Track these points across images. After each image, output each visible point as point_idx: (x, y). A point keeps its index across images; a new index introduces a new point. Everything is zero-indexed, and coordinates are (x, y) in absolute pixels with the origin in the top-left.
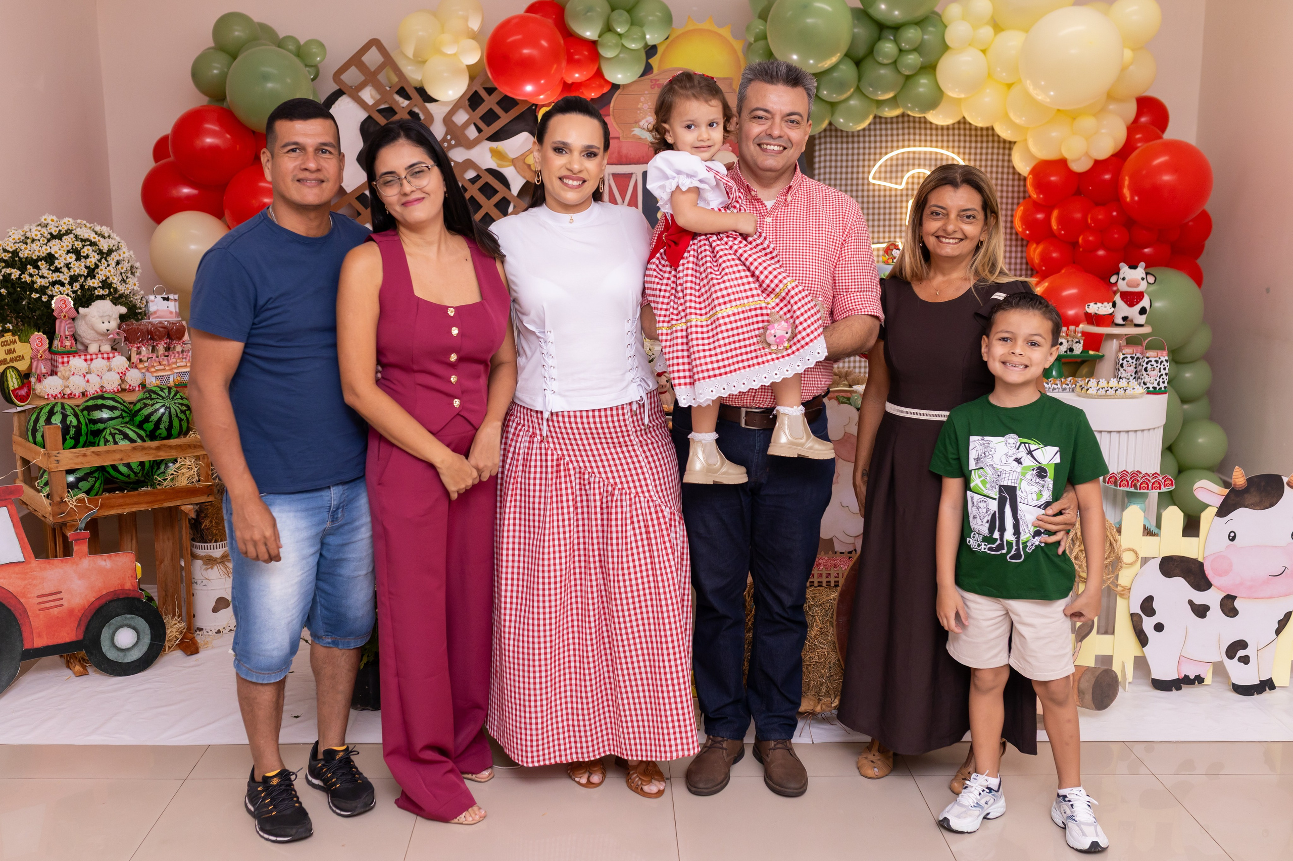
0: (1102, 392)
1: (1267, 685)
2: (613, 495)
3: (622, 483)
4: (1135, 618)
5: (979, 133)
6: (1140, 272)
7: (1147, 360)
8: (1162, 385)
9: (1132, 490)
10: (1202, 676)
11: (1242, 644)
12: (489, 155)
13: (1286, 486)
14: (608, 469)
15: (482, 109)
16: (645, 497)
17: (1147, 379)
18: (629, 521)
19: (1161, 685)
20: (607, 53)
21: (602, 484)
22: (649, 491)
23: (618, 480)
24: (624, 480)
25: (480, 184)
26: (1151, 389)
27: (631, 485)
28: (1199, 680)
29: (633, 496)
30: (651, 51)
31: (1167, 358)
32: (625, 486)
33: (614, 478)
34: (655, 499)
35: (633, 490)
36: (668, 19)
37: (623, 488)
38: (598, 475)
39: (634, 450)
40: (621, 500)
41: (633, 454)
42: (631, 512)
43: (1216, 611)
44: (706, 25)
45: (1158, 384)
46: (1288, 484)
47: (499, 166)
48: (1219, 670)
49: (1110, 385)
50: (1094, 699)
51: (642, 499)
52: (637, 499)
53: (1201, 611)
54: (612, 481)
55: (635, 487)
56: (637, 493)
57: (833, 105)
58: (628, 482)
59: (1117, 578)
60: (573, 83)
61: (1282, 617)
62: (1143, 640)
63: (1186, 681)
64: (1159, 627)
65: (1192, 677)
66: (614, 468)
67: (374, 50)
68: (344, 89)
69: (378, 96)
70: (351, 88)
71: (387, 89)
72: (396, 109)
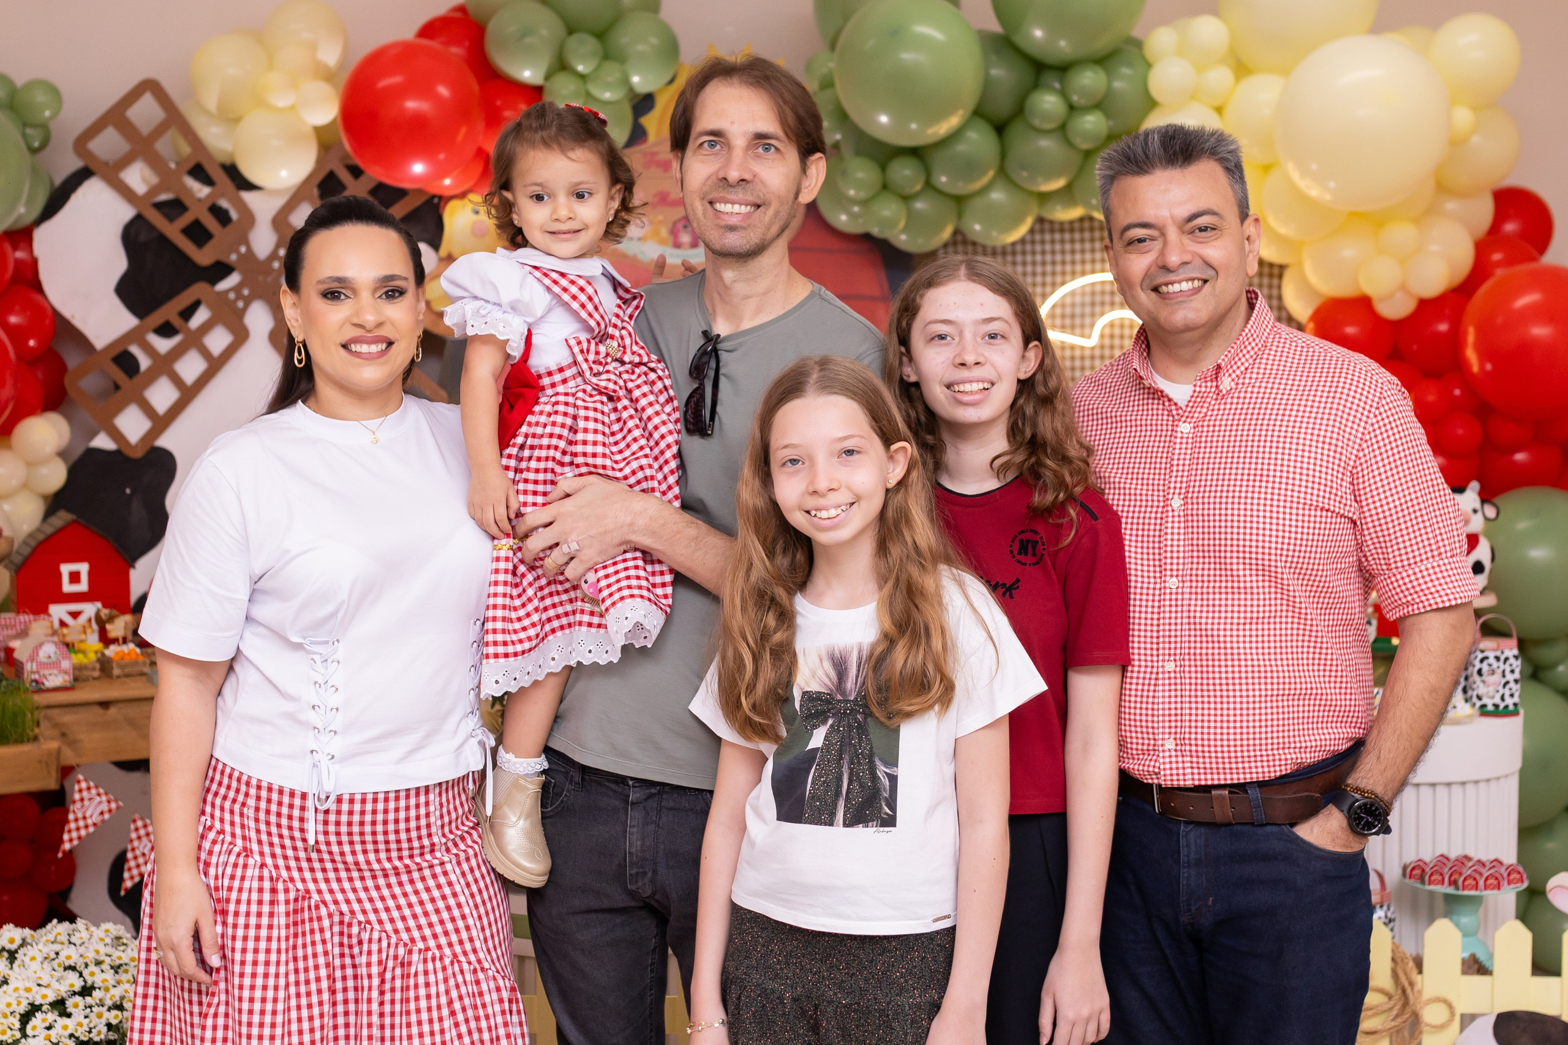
2: (410, 964)
3: (424, 939)
7: (1480, 656)
8: (1510, 701)
14: (395, 914)
16: (469, 963)
18: (445, 1012)
21: (384, 943)
22: (475, 951)
23: (416, 934)
24: (427, 932)
26: (1490, 708)
27: (443, 940)
29: (447, 961)
32: (432, 943)
33: (408, 930)
34: (486, 965)
35: (447, 951)
36: (671, 47)
37: (428, 949)
38: (377, 926)
39: (445, 873)
40: (426, 973)
41: (442, 880)
42: (447, 992)
45: (1503, 699)
51: (465, 966)
52: (456, 967)
54: (405, 936)
55: (450, 945)
56: (455, 955)
58: (435, 936)
66: (407, 912)
67: (148, 100)
68: (93, 167)
69: (154, 180)
70: (106, 164)
71: (173, 166)
72: (187, 202)
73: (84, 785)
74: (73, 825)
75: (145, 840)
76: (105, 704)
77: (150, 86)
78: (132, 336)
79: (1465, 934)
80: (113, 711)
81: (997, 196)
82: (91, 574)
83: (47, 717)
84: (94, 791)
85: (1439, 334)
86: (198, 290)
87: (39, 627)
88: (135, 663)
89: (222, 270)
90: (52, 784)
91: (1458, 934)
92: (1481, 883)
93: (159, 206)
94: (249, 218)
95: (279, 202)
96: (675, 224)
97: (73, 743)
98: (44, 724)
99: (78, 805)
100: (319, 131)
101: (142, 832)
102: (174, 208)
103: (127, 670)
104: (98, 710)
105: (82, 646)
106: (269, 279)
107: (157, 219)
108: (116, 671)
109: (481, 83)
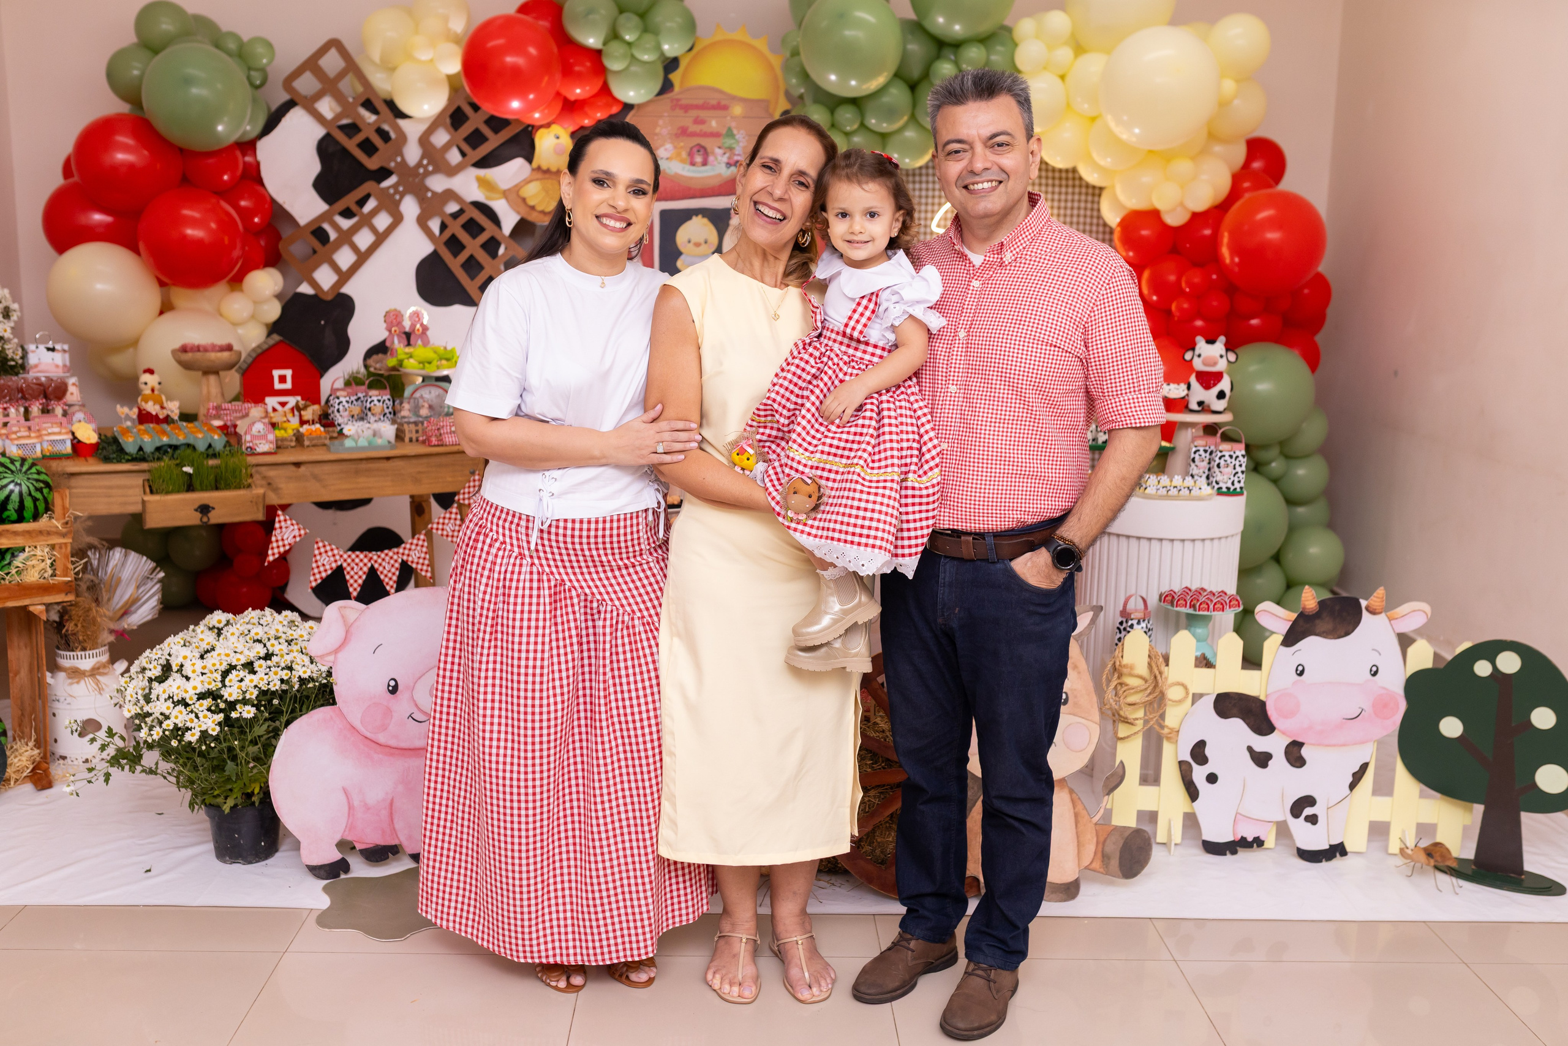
0: (1163, 492)
1: (1337, 850)
4: (1184, 767)
5: (1057, 175)
6: (1219, 347)
7: (1219, 454)
8: (1237, 485)
9: (1191, 611)
10: (1262, 838)
11: (1309, 801)
12: (474, 185)
13: (1364, 612)
15: (467, 129)
17: (1219, 477)
19: (1213, 848)
20: (613, 64)
25: (463, 219)
26: (1224, 490)
28: (1258, 842)
30: (671, 64)
31: (1243, 452)
36: (690, 25)
43: (1279, 760)
44: (738, 36)
45: (1233, 484)
46: (1367, 609)
47: (488, 198)
48: (1282, 830)
49: (1174, 484)
50: (1121, 865)
53: (1262, 760)
57: (884, 137)
59: (1162, 716)
60: (576, 101)
61: (1357, 769)
62: (1193, 793)
63: (1242, 844)
64: (1212, 778)
65: (1250, 839)
67: (333, 53)
68: (297, 100)
69: (338, 109)
70: (306, 97)
71: (351, 100)
72: (361, 125)
73: (282, 518)
74: (275, 545)
75: (324, 555)
76: (297, 465)
77: (334, 43)
78: (324, 217)
79: (1198, 640)
80: (303, 469)
81: (910, 134)
82: (293, 377)
83: (257, 472)
84: (289, 522)
85: (1205, 237)
86: (368, 186)
87: (256, 411)
88: (319, 437)
89: (384, 173)
90: (260, 516)
91: (1194, 641)
92: (1211, 607)
93: (342, 128)
94: (403, 138)
95: (424, 127)
96: (691, 149)
97: (276, 490)
98: (256, 477)
99: (278, 531)
100: (450, 78)
101: (322, 550)
102: (352, 129)
103: (314, 442)
104: (293, 468)
105: (285, 425)
106: (417, 180)
107: (340, 137)
108: (307, 443)
109: (559, 47)
